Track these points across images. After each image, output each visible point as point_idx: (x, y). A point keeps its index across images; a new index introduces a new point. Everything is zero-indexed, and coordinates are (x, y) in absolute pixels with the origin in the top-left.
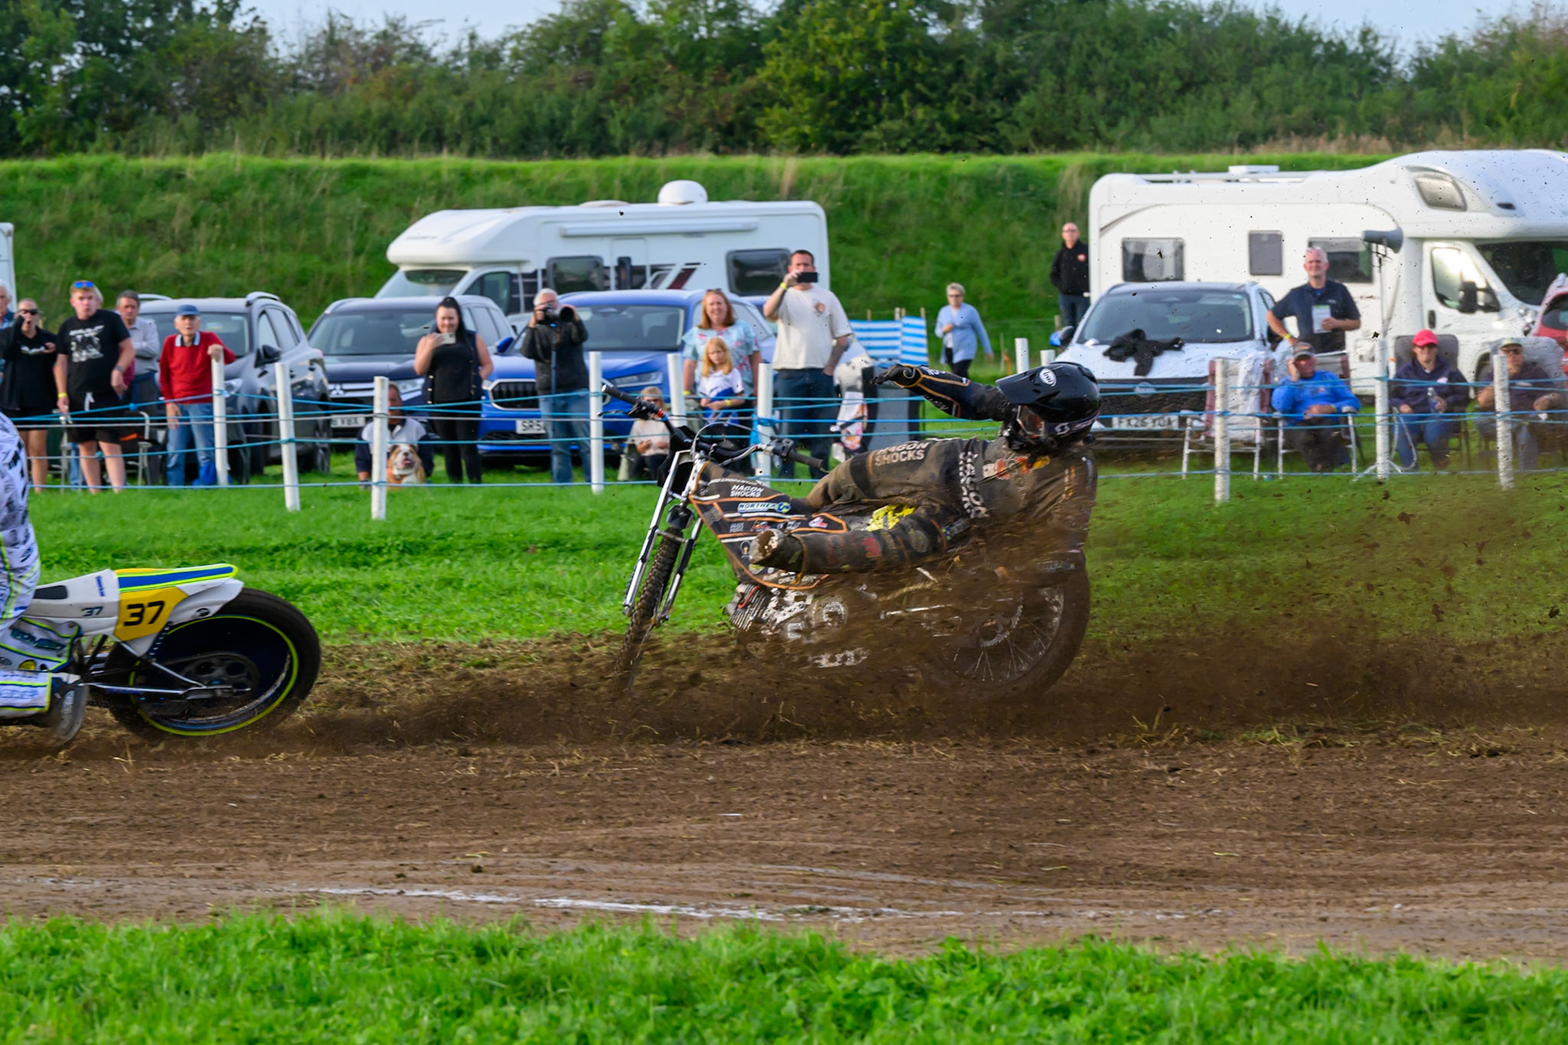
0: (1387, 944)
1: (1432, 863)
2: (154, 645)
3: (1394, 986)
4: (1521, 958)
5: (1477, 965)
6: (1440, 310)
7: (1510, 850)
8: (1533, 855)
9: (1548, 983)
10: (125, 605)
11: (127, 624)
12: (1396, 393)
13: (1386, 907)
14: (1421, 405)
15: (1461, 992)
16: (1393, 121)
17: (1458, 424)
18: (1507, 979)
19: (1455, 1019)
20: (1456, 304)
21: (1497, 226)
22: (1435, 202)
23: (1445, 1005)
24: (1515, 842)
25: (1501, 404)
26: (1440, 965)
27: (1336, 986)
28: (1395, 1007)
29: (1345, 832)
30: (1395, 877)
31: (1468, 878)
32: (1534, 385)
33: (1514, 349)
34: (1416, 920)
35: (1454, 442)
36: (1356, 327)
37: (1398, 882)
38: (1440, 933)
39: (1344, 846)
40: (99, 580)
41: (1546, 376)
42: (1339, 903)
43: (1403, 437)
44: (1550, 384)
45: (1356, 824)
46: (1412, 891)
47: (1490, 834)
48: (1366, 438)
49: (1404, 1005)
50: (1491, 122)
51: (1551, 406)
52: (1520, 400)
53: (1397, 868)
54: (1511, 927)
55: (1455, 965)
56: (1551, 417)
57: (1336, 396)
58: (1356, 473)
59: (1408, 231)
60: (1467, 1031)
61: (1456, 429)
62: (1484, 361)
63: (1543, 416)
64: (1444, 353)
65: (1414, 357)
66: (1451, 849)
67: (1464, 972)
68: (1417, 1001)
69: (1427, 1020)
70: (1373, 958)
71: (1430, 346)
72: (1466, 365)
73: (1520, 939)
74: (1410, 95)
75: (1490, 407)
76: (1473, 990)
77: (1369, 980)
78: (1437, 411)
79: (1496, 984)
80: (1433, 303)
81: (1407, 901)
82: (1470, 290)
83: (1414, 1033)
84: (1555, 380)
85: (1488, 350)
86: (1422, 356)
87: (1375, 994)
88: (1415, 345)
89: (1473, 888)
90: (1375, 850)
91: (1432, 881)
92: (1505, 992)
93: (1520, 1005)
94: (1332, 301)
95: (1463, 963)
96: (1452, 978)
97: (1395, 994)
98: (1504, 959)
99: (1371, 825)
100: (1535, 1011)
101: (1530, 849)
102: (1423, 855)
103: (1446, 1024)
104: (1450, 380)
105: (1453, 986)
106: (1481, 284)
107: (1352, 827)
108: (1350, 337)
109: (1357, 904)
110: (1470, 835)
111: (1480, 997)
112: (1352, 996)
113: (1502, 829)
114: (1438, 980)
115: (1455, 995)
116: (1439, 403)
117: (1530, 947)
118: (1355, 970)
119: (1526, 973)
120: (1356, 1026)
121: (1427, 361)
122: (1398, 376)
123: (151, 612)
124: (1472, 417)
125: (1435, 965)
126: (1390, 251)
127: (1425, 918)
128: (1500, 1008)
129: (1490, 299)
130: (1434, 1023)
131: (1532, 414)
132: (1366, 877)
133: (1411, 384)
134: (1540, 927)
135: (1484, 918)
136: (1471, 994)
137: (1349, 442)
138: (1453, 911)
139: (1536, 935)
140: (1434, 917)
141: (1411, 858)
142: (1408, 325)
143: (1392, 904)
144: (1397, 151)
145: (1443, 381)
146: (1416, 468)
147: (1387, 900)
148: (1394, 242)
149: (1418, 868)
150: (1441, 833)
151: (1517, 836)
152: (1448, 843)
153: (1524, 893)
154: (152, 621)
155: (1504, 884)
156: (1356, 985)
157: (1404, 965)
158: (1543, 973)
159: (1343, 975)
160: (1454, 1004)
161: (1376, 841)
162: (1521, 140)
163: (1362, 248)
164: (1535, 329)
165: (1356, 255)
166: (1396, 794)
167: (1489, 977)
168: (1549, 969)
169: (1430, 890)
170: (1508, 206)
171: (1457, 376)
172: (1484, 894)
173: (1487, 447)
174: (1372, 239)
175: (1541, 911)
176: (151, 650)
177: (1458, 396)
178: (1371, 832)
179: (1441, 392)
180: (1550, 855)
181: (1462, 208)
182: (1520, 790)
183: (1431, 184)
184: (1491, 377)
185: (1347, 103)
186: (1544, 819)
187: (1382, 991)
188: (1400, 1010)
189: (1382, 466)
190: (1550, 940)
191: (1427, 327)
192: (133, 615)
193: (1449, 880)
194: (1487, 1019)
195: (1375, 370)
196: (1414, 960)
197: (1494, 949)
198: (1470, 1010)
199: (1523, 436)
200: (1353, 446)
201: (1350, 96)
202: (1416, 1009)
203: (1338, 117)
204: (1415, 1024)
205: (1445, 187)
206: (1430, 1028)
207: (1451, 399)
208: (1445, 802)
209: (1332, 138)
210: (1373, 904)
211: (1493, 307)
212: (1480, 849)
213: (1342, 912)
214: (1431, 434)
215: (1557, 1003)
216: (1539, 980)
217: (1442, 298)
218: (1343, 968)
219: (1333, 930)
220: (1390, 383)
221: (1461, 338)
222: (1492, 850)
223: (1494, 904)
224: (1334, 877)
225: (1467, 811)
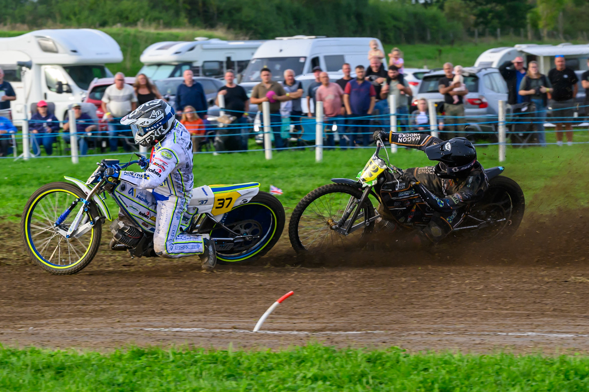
0: (27, 343)
1: (45, 311)
2: (224, 217)
3: (28, 359)
4: (80, 348)
5: (62, 351)
6: (49, 93)
7: (76, 305)
8: (85, 307)
9: (90, 357)
10: (216, 199)
11: (217, 208)
12: (31, 126)
13: (27, 329)
14: (41, 130)
15: (55, 362)
16: (29, 18)
17: (55, 138)
18: (73, 356)
19: (53, 373)
20: (55, 90)
21: (71, 59)
22: (46, 50)
23: (49, 367)
24: (78, 302)
25: (73, 130)
26: (48, 351)
27: (6, 360)
28: (29, 367)
29: (11, 299)
30: (31, 316)
31: (59, 317)
32: (87, 122)
33: (78, 107)
34: (38, 334)
35: (54, 145)
36: (15, 99)
37: (31, 318)
38: (48, 338)
39: (10, 304)
40: (203, 189)
41: (90, 118)
42: (8, 327)
43: (34, 143)
44: (92, 122)
45: (15, 296)
46: (37, 322)
47: (68, 299)
48: (19, 143)
49: (33, 367)
50: (68, 18)
51: (93, 130)
52: (81, 128)
53: (31, 313)
54: (76, 336)
55: (53, 351)
56: (93, 134)
57: (8, 126)
58: (15, 157)
59: (35, 61)
60: (57, 377)
61: (55, 140)
62: (66, 113)
63: (90, 134)
64: (50, 110)
65: (38, 111)
66: (53, 305)
67: (57, 353)
68: (38, 365)
69: (42, 373)
70: (21, 349)
71: (44, 107)
72: (59, 115)
73: (79, 340)
74: (36, 8)
75: (68, 131)
76: (60, 361)
77: (19, 357)
78: (48, 132)
79: (70, 358)
80: (46, 90)
81: (35, 326)
82: (60, 84)
83: (36, 378)
84: (93, 120)
85: (67, 109)
86: (41, 111)
87: (21, 363)
88: (38, 106)
89: (61, 320)
90: (22, 306)
91: (45, 318)
92: (72, 361)
93: (78, 366)
94: (6, 89)
95: (56, 350)
96: (52, 356)
97: (29, 362)
98: (73, 348)
99: (21, 296)
100: (85, 369)
101: (84, 305)
102: (41, 308)
103: (49, 374)
104: (53, 120)
105: (52, 359)
106: (64, 82)
107: (14, 297)
108: (12, 103)
109: (15, 328)
110: (60, 299)
111: (63, 363)
112: (12, 364)
113: (73, 297)
114: (46, 357)
115: (53, 363)
116: (48, 129)
117: (83, 343)
118: (13, 354)
119: (81, 354)
120: (13, 375)
121: (44, 113)
122: (32, 119)
123: (227, 202)
124: (61, 134)
125: (45, 351)
126: (27, 69)
127: (42, 332)
128: (70, 368)
129: (68, 88)
130: (44, 374)
131: (85, 133)
132: (18, 317)
133: (37, 122)
134: (87, 335)
135: (65, 332)
136: (59, 363)
137: (12, 145)
138: (54, 330)
139: (86, 339)
140: (46, 332)
141: (37, 309)
142: (36, 99)
143: (29, 327)
144: (31, 29)
145: (49, 120)
146: (39, 155)
147: (27, 326)
148: (29, 65)
149: (39, 313)
150: (48, 299)
151: (79, 300)
152: (52, 303)
153: (81, 322)
154: (227, 207)
155: (74, 319)
156: (14, 359)
157: (33, 351)
158: (88, 354)
159: (9, 355)
160: (52, 366)
161: (23, 302)
162: (80, 25)
163: (17, 68)
164: (86, 99)
165: (15, 71)
166: (31, 284)
167: (66, 355)
168: (90, 352)
169: (44, 321)
170: (75, 51)
171: (55, 119)
172: (65, 323)
173: (68, 146)
174: (21, 65)
175: (88, 329)
176: (223, 219)
177: (55, 126)
178: (21, 299)
179: (50, 125)
180: (91, 307)
181: (56, 52)
182: (80, 281)
183: (44, 43)
184: (68, 119)
185: (10, 11)
186: (89, 293)
187: (24, 361)
188: (31, 369)
189: (26, 154)
190: (91, 341)
191: (43, 99)
192: (220, 204)
193: (52, 317)
194: (65, 372)
195: (22, 116)
196: (37, 349)
197: (69, 344)
198: (59, 369)
199: (82, 142)
200: (14, 147)
201: (12, 8)
202: (37, 369)
203: (7, 17)
204: (37, 374)
205: (49, 44)
206: (43, 376)
207: (53, 127)
208: (50, 287)
209: (5, 25)
210: (21, 327)
211: (69, 91)
212: (65, 305)
213: (9, 331)
214: (45, 142)
215: (93, 365)
216: (86, 356)
217: (49, 88)
218: (8, 353)
219: (5, 338)
220: (29, 121)
221: (57, 104)
222: (69, 305)
223: (70, 327)
224: (6, 317)
225: (59, 290)
